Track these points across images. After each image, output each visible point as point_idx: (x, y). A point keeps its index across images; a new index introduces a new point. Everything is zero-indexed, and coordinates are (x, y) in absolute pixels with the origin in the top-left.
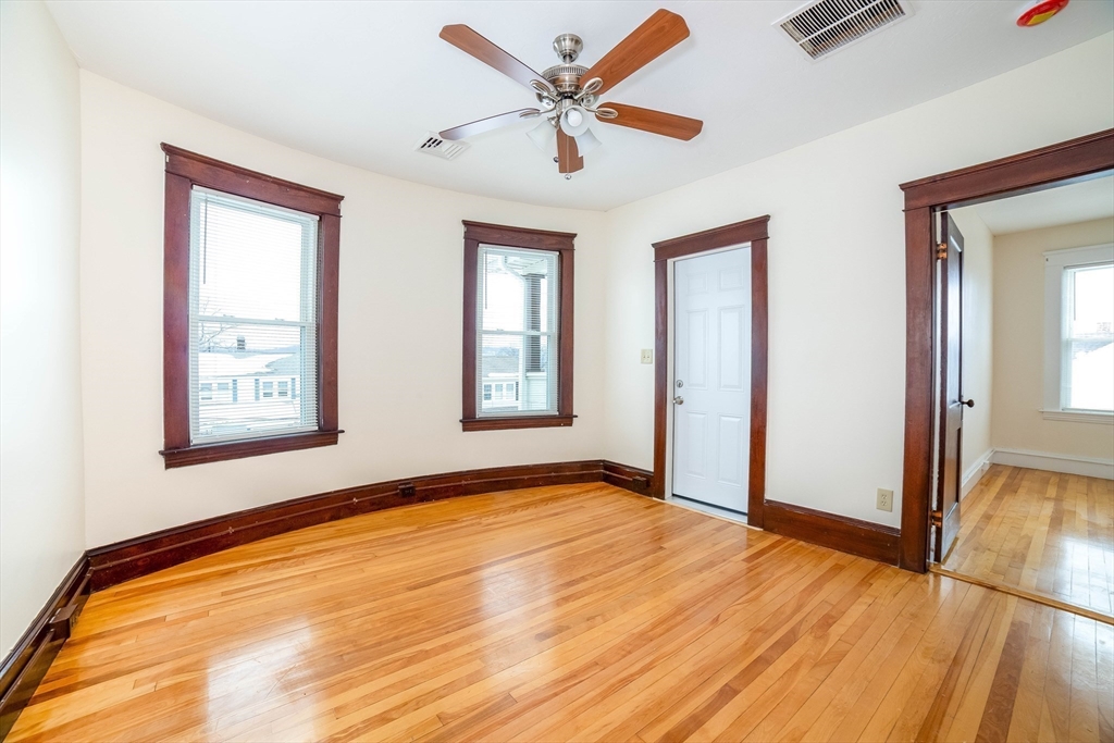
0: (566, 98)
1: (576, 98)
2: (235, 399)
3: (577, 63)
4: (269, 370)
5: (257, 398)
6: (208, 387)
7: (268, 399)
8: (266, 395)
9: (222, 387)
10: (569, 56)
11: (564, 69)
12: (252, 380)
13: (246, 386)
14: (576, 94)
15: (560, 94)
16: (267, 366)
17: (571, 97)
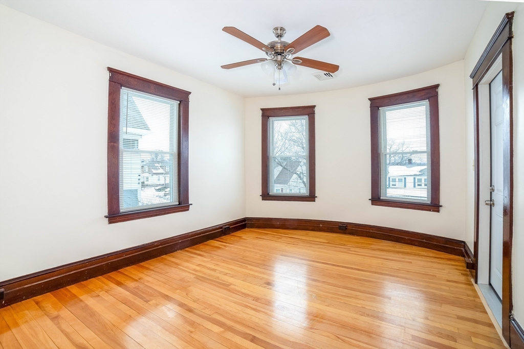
0: (279, 54)
1: (283, 55)
2: (405, 186)
3: (283, 39)
4: (420, 173)
5: (415, 186)
6: (394, 180)
7: (420, 187)
8: (418, 185)
9: (400, 180)
10: (279, 36)
11: (277, 43)
12: (412, 178)
13: (410, 180)
14: (283, 53)
15: (276, 53)
16: (420, 172)
17: (281, 55)
